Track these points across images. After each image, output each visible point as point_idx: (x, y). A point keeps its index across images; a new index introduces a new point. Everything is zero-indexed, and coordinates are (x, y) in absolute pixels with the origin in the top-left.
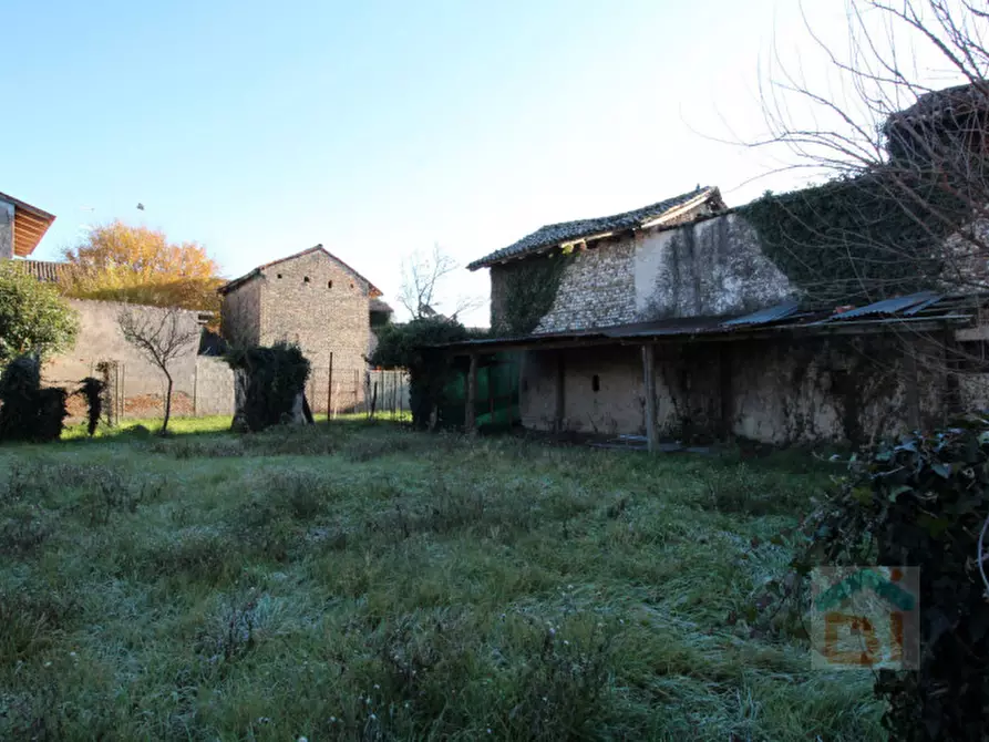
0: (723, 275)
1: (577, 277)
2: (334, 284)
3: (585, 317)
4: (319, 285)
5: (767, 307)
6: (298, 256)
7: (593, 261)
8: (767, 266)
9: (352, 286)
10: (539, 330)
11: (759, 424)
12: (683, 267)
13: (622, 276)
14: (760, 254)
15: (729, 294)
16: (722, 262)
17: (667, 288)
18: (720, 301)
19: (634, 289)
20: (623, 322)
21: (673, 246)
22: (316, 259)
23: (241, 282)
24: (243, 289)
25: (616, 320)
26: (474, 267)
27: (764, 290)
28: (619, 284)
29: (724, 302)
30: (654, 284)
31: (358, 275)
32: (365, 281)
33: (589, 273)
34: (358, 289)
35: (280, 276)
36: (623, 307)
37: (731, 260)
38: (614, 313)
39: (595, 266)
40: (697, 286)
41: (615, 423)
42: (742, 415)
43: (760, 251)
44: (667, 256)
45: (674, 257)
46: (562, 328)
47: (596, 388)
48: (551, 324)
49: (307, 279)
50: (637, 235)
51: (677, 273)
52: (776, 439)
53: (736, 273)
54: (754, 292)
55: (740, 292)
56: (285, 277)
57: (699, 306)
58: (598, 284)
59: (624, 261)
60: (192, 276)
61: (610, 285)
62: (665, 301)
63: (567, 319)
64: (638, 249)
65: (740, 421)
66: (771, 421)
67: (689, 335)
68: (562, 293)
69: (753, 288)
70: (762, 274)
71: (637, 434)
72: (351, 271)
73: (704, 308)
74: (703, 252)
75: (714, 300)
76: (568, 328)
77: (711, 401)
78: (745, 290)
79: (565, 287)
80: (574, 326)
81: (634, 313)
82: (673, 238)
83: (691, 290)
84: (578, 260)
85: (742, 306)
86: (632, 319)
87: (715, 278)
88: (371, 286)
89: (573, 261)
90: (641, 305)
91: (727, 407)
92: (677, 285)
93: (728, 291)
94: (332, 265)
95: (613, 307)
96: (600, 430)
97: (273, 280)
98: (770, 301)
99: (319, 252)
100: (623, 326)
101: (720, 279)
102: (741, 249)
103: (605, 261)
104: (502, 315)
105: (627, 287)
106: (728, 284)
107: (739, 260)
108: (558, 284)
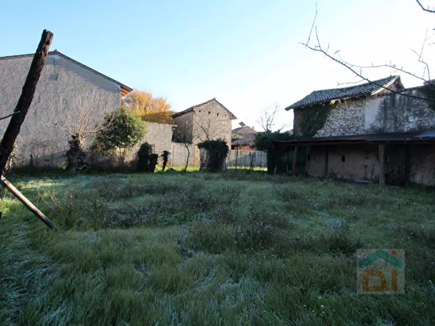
0: (409, 115)
1: (336, 114)
2: (219, 114)
3: (339, 131)
4: (213, 115)
5: (430, 130)
6: (206, 103)
7: (344, 108)
8: (431, 112)
9: (226, 115)
10: (316, 135)
11: (423, 177)
12: (389, 111)
13: (358, 114)
14: (428, 107)
15: (411, 123)
16: (409, 110)
17: (381, 120)
18: (406, 126)
19: (364, 120)
20: (358, 134)
21: (385, 102)
22: (213, 104)
23: (183, 113)
24: (183, 116)
25: (354, 133)
26: (287, 109)
27: (428, 122)
28: (357, 117)
29: (408, 127)
30: (374, 119)
31: (228, 111)
32: (231, 113)
33: (342, 113)
34: (228, 116)
35: (200, 111)
36: (359, 127)
37: (413, 109)
38: (354, 130)
39: (345, 110)
40: (396, 120)
41: (351, 175)
42: (414, 174)
43: (428, 106)
44: (381, 107)
45: (385, 107)
46: (327, 135)
47: (343, 160)
48: (321, 133)
49: (209, 112)
50: (367, 98)
51: (386, 114)
52: (430, 184)
53: (415, 115)
54: (424, 123)
55: (416, 123)
56: (202, 111)
57: (396, 128)
58: (346, 118)
59: (360, 108)
60: (163, 110)
61: (352, 118)
62: (379, 125)
63: (330, 132)
64: (367, 103)
65: (413, 176)
66: (428, 177)
67: (404, 141)
68: (328, 121)
69: (423, 122)
70: (428, 116)
71: (362, 180)
72: (226, 109)
73: (398, 129)
74: (399, 106)
75: (403, 126)
76: (330, 135)
77: (399, 167)
78: (419, 122)
79: (330, 118)
80: (334, 134)
81: (364, 130)
82: (385, 99)
83: (393, 121)
84: (337, 107)
85: (418, 129)
86: (363, 133)
87: (405, 117)
88: (233, 115)
89: (334, 108)
90: (367, 127)
91: (408, 171)
92: (385, 119)
93: (411, 122)
94: (219, 106)
95: (353, 127)
96: (344, 177)
97: (197, 112)
98: (431, 127)
99: (214, 101)
100: (358, 135)
101: (407, 117)
102: (418, 105)
103: (350, 108)
104: (299, 129)
105: (361, 119)
106: (411, 119)
107: (417, 109)
108: (326, 117)
